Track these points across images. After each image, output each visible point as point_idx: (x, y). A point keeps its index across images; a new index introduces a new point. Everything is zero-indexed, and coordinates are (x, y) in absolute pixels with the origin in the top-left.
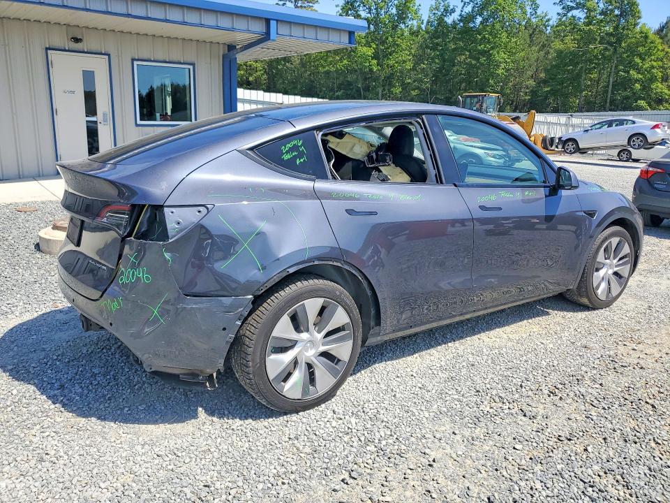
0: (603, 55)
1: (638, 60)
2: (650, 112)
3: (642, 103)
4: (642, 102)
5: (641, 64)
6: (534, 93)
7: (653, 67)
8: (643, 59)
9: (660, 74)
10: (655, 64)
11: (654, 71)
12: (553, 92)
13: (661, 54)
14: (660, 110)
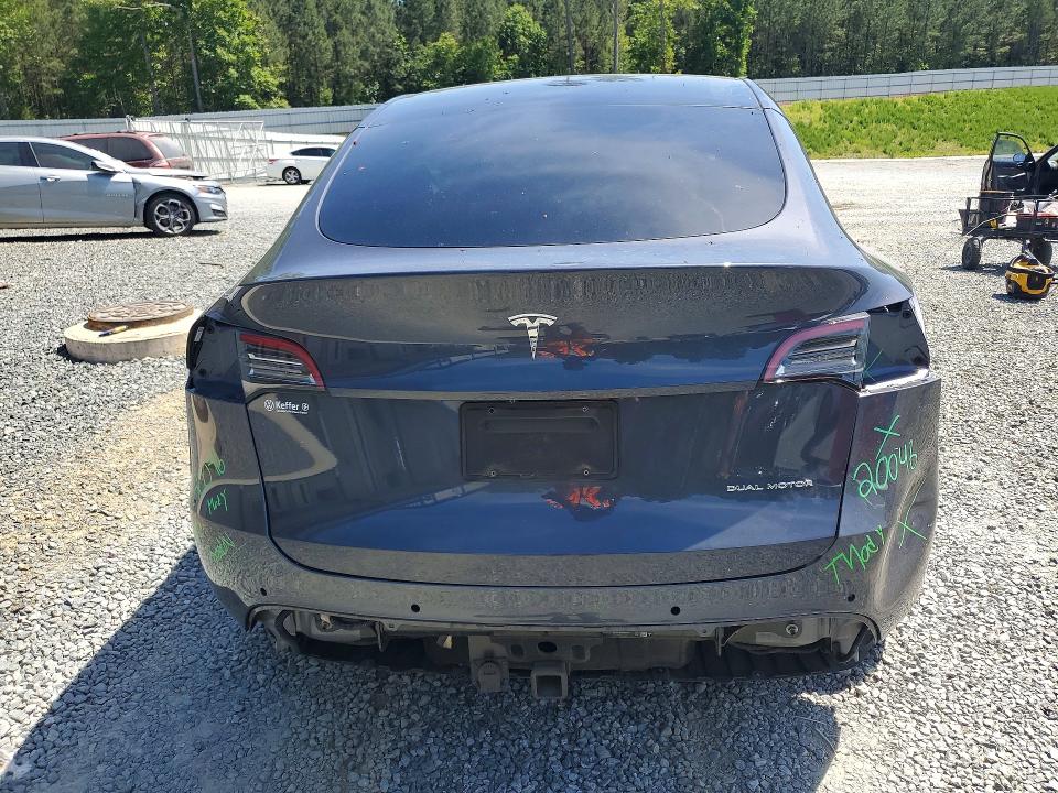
0: (169, 20)
1: (222, 32)
2: (260, 110)
3: (247, 98)
4: (247, 96)
5: (228, 39)
6: (67, 83)
7: (244, 44)
8: (229, 32)
9: (259, 55)
10: (247, 39)
11: (248, 49)
12: (104, 81)
13: (251, 25)
14: (272, 107)
